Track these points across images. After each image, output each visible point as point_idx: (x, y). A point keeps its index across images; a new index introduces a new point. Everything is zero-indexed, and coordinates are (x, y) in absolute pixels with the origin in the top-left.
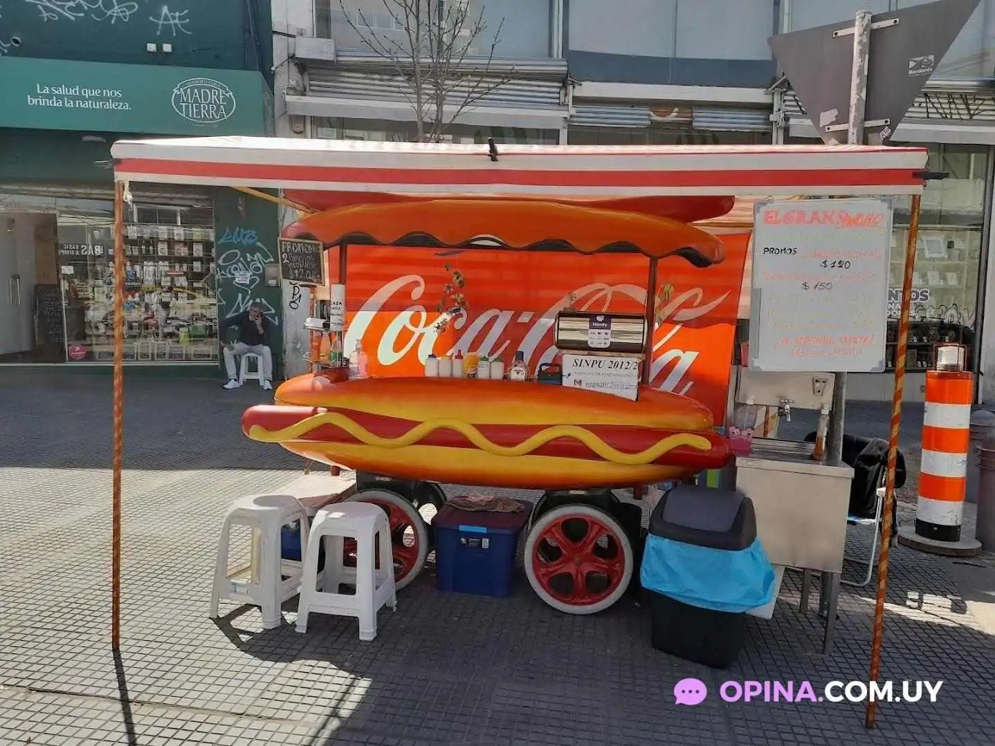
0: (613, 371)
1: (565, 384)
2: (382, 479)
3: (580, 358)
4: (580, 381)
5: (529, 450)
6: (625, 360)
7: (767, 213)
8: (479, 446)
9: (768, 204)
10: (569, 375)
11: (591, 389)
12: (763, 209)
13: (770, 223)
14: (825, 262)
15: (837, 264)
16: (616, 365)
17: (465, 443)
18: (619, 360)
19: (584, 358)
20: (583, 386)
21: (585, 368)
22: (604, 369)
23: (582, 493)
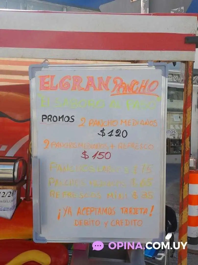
7: (43, 78)
9: (43, 69)
12: (38, 74)
13: (47, 88)
14: (102, 131)
15: (114, 133)
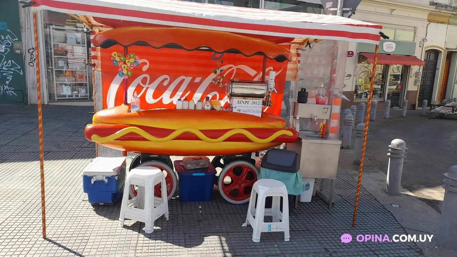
0: (253, 105)
1: (233, 111)
2: (154, 156)
3: (240, 100)
4: (240, 110)
5: (224, 140)
6: (258, 101)
8: (202, 139)
10: (236, 107)
11: (244, 113)
16: (254, 103)
17: (197, 138)
18: (256, 101)
19: (242, 100)
20: (241, 112)
21: (242, 104)
22: (250, 105)
23: (241, 155)
